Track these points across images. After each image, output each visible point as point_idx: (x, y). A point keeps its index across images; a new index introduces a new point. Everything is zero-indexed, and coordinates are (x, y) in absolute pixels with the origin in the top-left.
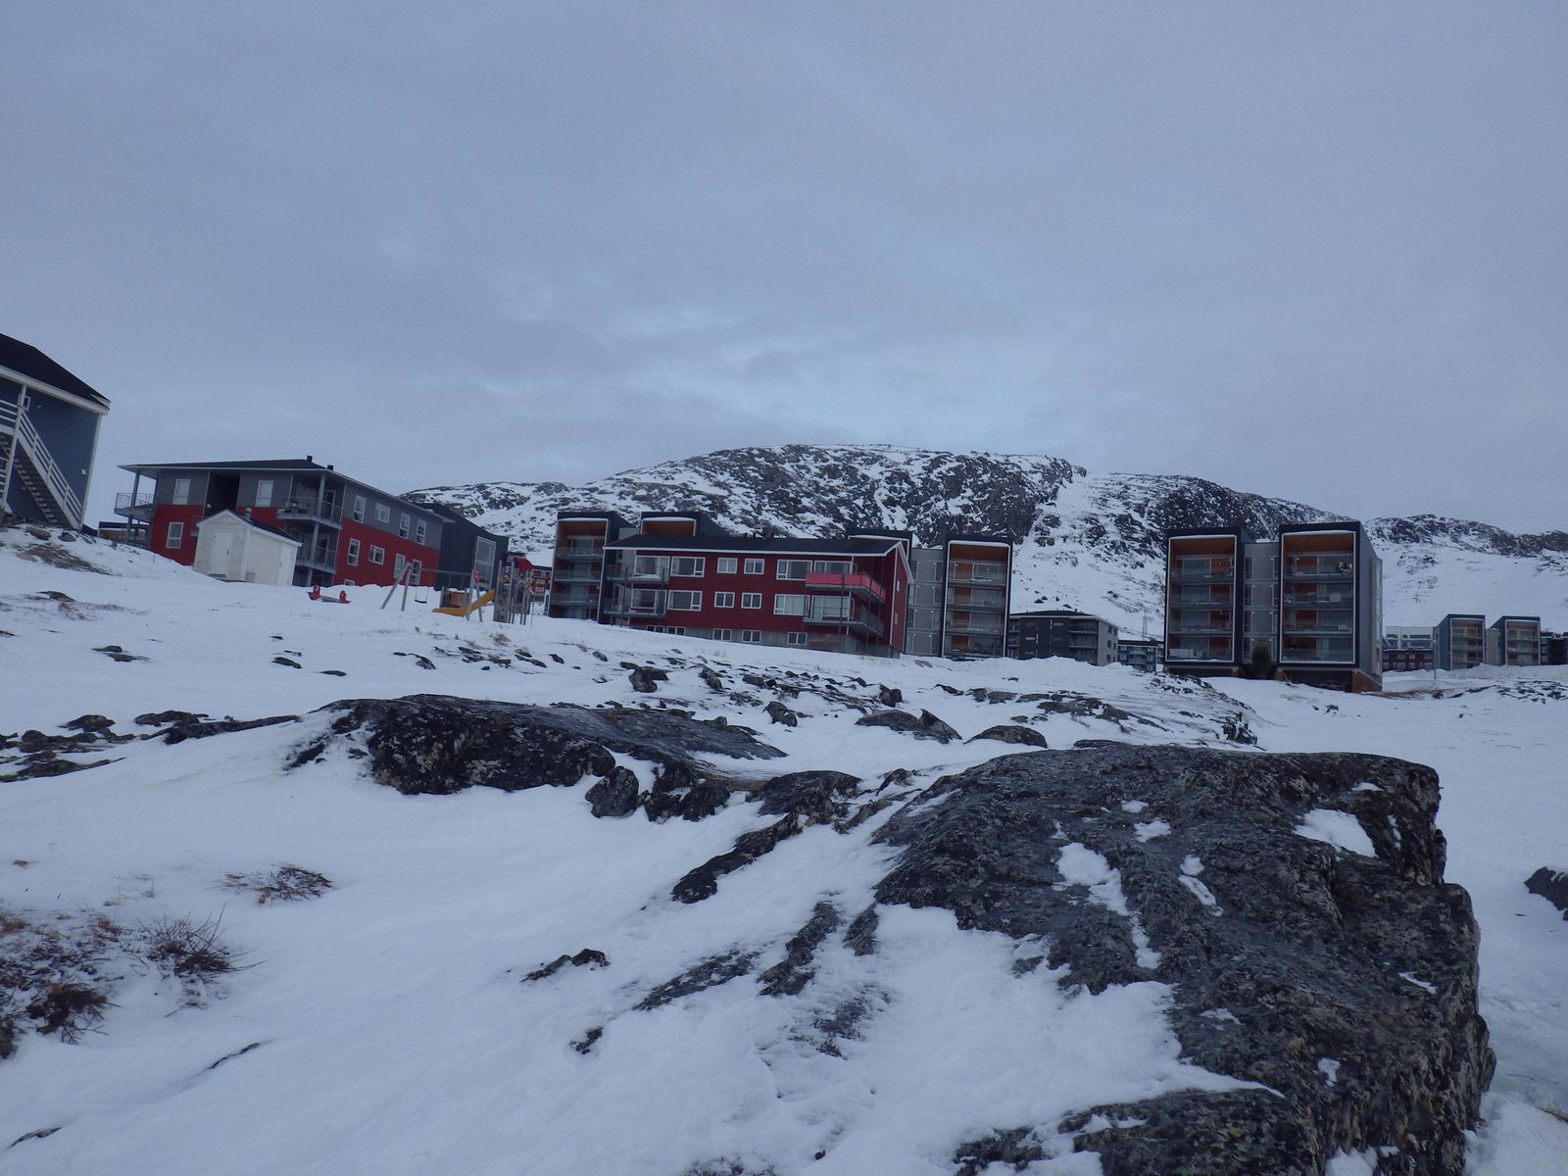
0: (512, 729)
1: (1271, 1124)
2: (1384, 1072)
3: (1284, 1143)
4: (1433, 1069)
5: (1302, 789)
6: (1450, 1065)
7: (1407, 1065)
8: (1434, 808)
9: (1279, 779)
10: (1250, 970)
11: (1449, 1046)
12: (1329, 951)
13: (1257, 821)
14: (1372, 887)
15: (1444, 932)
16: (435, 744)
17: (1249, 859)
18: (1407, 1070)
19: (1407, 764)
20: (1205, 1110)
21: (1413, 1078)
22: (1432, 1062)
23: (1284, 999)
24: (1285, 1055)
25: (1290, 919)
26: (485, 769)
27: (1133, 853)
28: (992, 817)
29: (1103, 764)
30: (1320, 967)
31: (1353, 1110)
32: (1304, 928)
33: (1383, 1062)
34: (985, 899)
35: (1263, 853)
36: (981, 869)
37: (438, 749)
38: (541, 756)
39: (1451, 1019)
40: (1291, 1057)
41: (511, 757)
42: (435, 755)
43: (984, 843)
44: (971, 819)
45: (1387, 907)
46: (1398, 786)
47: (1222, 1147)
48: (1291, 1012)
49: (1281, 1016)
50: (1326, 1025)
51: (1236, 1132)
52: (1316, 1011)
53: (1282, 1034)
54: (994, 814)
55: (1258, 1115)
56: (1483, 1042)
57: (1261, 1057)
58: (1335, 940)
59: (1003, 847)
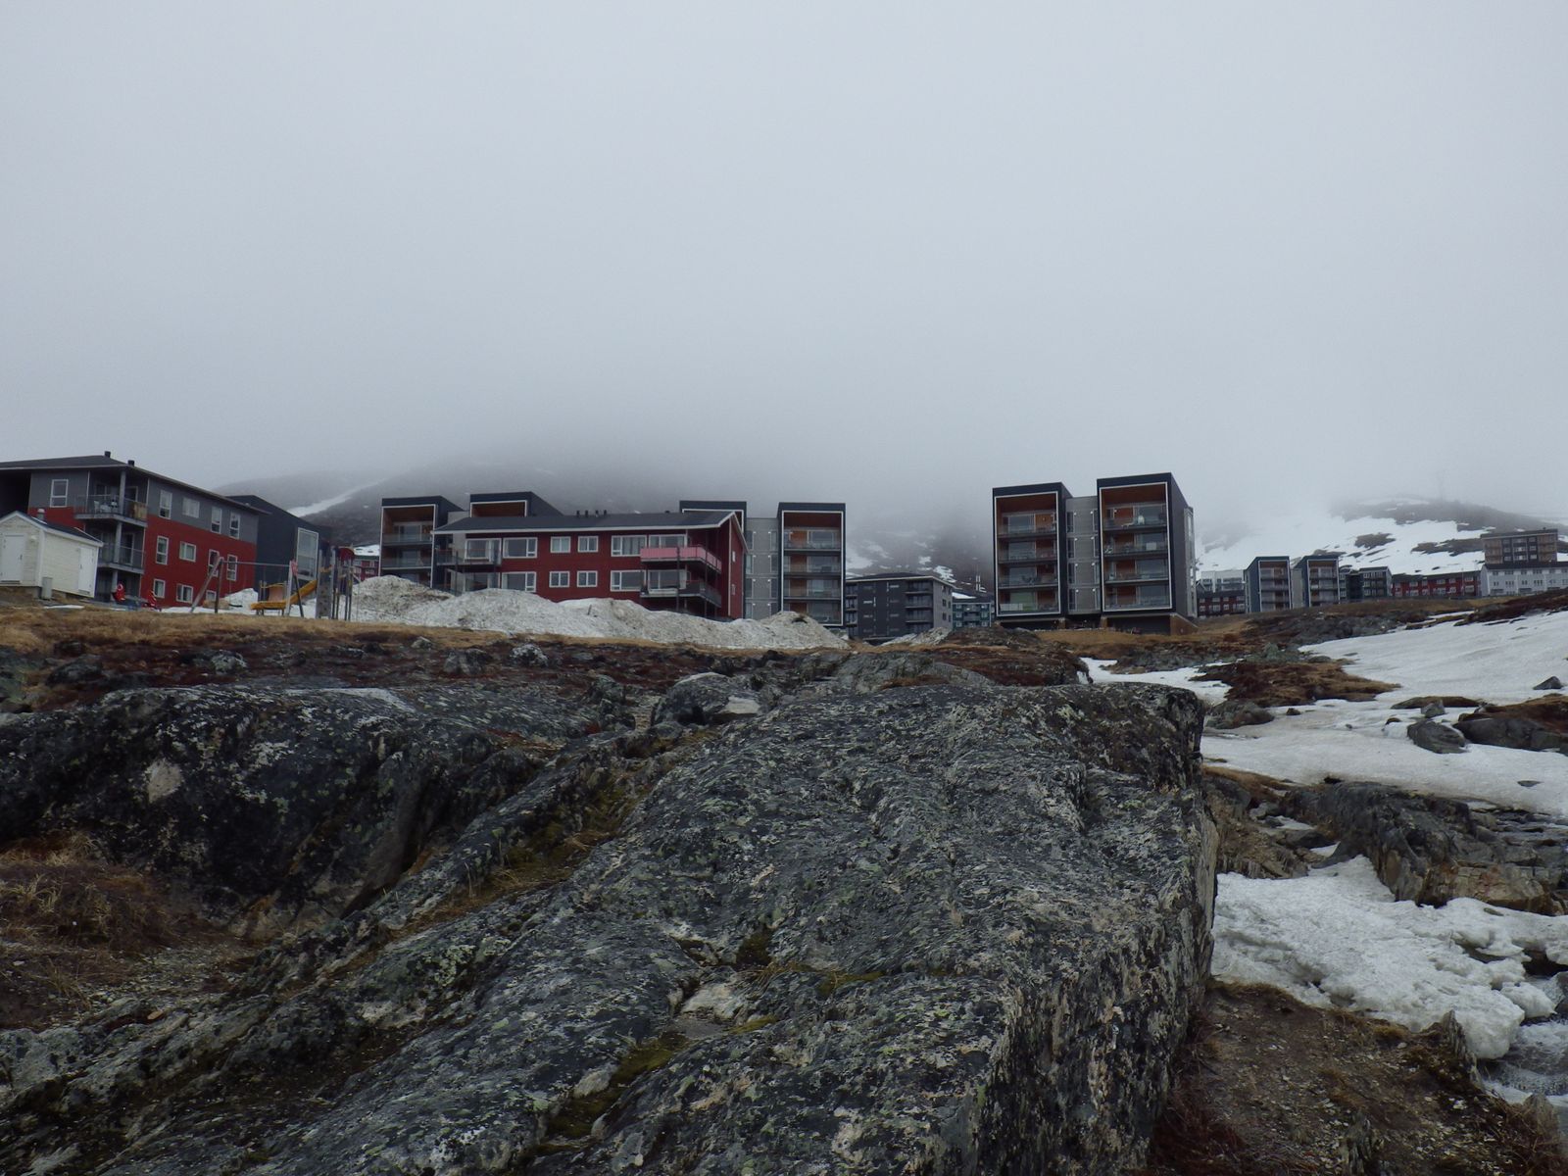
0: (300, 711)
1: (974, 1003)
2: (1095, 954)
3: (982, 1017)
4: (1144, 950)
5: (1068, 716)
6: (1162, 945)
7: (1116, 946)
9: (1046, 709)
10: (986, 877)
11: (1162, 929)
12: (1065, 855)
13: (1018, 747)
14: (1117, 798)
15: (1174, 833)
16: (217, 729)
17: (1004, 780)
18: (1116, 951)
20: (918, 997)
21: (1122, 958)
22: (1143, 943)
23: (1012, 899)
24: (1003, 946)
25: (1033, 830)
26: (272, 750)
27: (897, 783)
28: (766, 759)
29: (881, 705)
30: (1056, 871)
31: (1062, 989)
33: (1094, 946)
34: (751, 834)
35: (1017, 774)
36: (750, 807)
37: (220, 734)
38: (331, 734)
39: (1167, 906)
40: (1009, 947)
41: (299, 738)
42: (217, 740)
43: (757, 784)
44: (745, 762)
45: (1128, 815)
46: (1159, 709)
47: (926, 1025)
48: (1016, 909)
50: (1047, 919)
52: (1039, 907)
53: (1004, 928)
55: (963, 997)
57: (981, 950)
58: (1072, 846)
59: (775, 787)
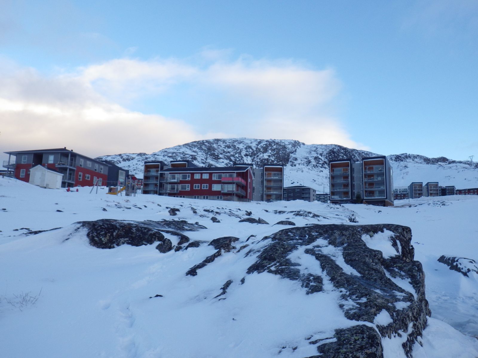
0: (132, 228)
1: (367, 335)
2: (399, 317)
3: (371, 340)
4: (413, 316)
6: (418, 314)
8: (410, 239)
11: (418, 309)
13: (359, 245)
15: (415, 275)
16: (108, 234)
17: (357, 256)
18: (406, 316)
19: (402, 226)
22: (413, 314)
23: (369, 297)
25: (370, 274)
26: (124, 241)
27: (323, 256)
32: (374, 276)
33: (399, 314)
36: (277, 264)
37: (109, 235)
38: (141, 236)
40: (372, 315)
41: (132, 237)
42: (108, 237)
44: (274, 249)
47: (353, 343)
48: (371, 301)
49: (368, 303)
50: (382, 305)
51: (357, 338)
53: (369, 308)
54: (281, 247)
55: (363, 332)
56: (427, 307)
57: (363, 315)
58: (383, 279)
